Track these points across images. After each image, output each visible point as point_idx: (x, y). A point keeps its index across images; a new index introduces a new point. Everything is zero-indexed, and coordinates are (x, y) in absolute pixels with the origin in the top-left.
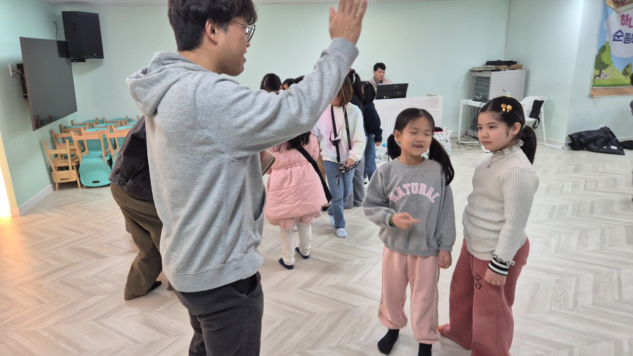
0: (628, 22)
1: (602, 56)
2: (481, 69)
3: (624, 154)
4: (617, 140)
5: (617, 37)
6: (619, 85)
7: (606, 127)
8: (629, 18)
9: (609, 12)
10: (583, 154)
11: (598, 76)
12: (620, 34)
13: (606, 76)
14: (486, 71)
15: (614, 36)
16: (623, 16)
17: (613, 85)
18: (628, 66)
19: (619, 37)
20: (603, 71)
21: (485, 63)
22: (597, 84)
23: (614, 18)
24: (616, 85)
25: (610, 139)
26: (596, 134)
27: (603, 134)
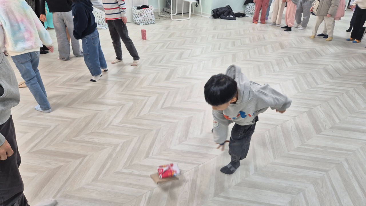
3: (236, 20)
4: (233, 13)
7: (229, 5)
10: (219, 20)
25: (230, 12)
26: (224, 10)
27: (227, 9)
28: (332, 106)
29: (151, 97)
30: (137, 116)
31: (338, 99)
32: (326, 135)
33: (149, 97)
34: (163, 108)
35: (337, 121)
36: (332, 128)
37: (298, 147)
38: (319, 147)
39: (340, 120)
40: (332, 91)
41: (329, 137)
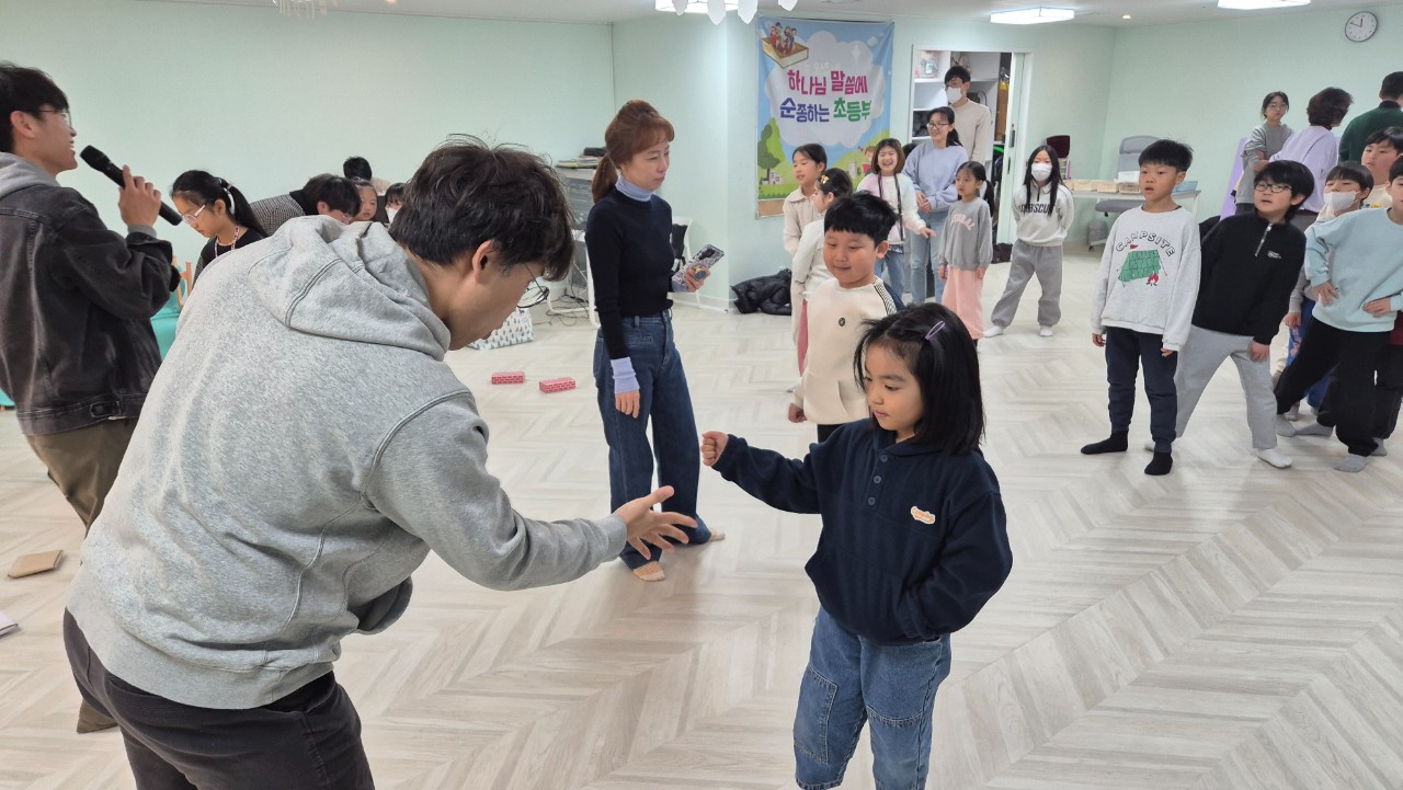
0: (800, 84)
1: (768, 144)
2: (575, 165)
5: (786, 110)
8: (800, 78)
9: (769, 66)
10: (757, 319)
11: (765, 180)
12: (789, 105)
13: (778, 179)
14: (585, 168)
15: (782, 108)
16: (791, 73)
19: (789, 110)
20: (772, 171)
21: (582, 152)
22: (766, 194)
23: (778, 76)
26: (771, 284)
28: (1138, 603)
30: (450, 684)
31: (1159, 575)
32: (1118, 709)
34: (548, 645)
35: (1157, 655)
36: (1138, 682)
37: (1021, 761)
38: (1092, 754)
39: (1165, 651)
40: (1138, 549)
41: (1128, 715)
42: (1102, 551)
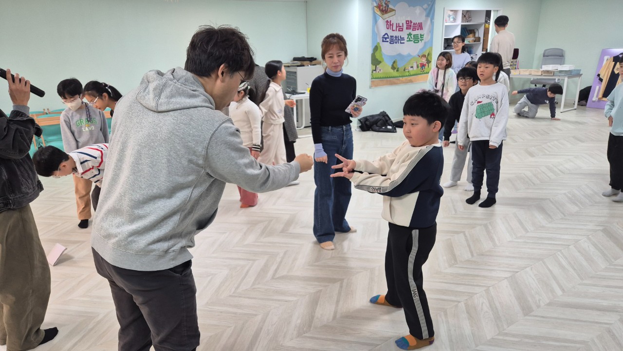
0: (391, 26)
1: (376, 54)
2: (289, 65)
3: (396, 132)
4: (392, 122)
5: (385, 38)
6: (390, 78)
7: (384, 112)
8: (392, 24)
9: (377, 19)
10: (369, 134)
11: (374, 70)
12: (386, 36)
13: (380, 70)
14: (293, 66)
15: (383, 38)
16: (387, 22)
17: (385, 78)
18: (394, 62)
19: (386, 38)
20: (377, 66)
21: (292, 59)
22: (375, 77)
23: (381, 23)
24: (387, 78)
25: (387, 121)
26: (377, 118)
27: (381, 117)
29: (257, 260)
30: (234, 293)
31: (561, 255)
32: (539, 316)
33: (254, 260)
34: (275, 277)
35: (559, 292)
36: (549, 304)
37: (492, 339)
38: (526, 337)
39: (563, 290)
41: (544, 319)
42: (532, 243)
